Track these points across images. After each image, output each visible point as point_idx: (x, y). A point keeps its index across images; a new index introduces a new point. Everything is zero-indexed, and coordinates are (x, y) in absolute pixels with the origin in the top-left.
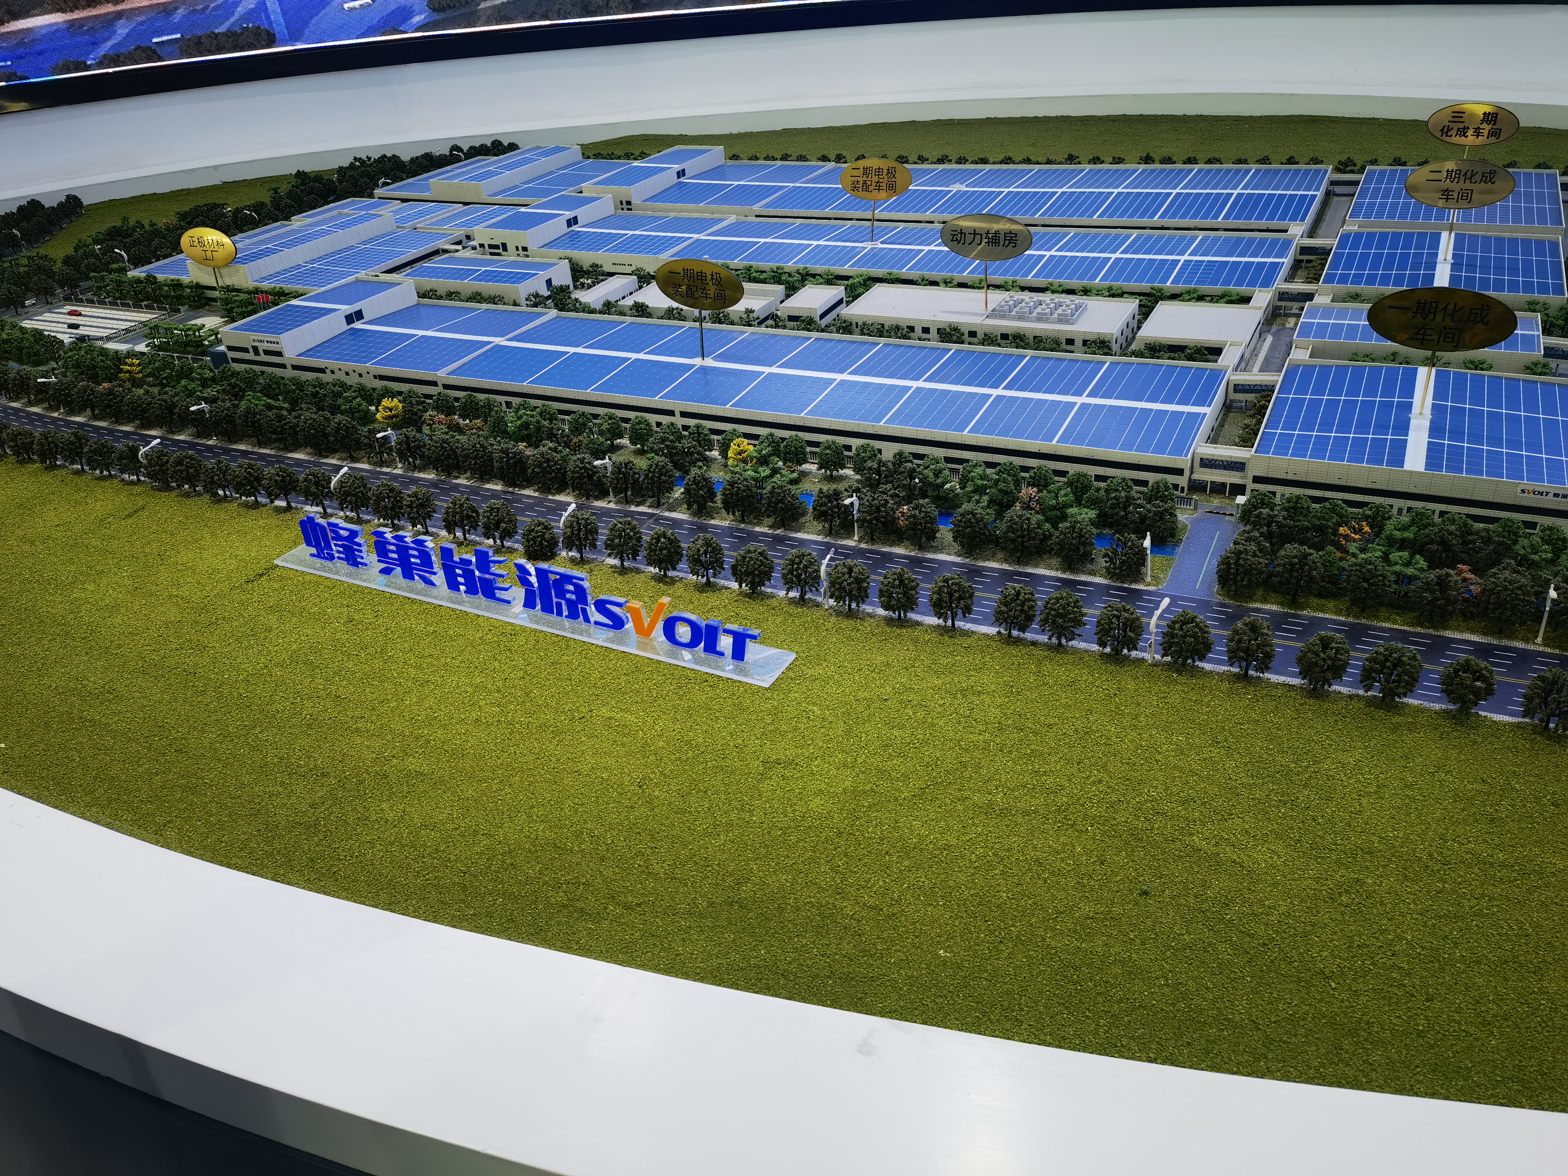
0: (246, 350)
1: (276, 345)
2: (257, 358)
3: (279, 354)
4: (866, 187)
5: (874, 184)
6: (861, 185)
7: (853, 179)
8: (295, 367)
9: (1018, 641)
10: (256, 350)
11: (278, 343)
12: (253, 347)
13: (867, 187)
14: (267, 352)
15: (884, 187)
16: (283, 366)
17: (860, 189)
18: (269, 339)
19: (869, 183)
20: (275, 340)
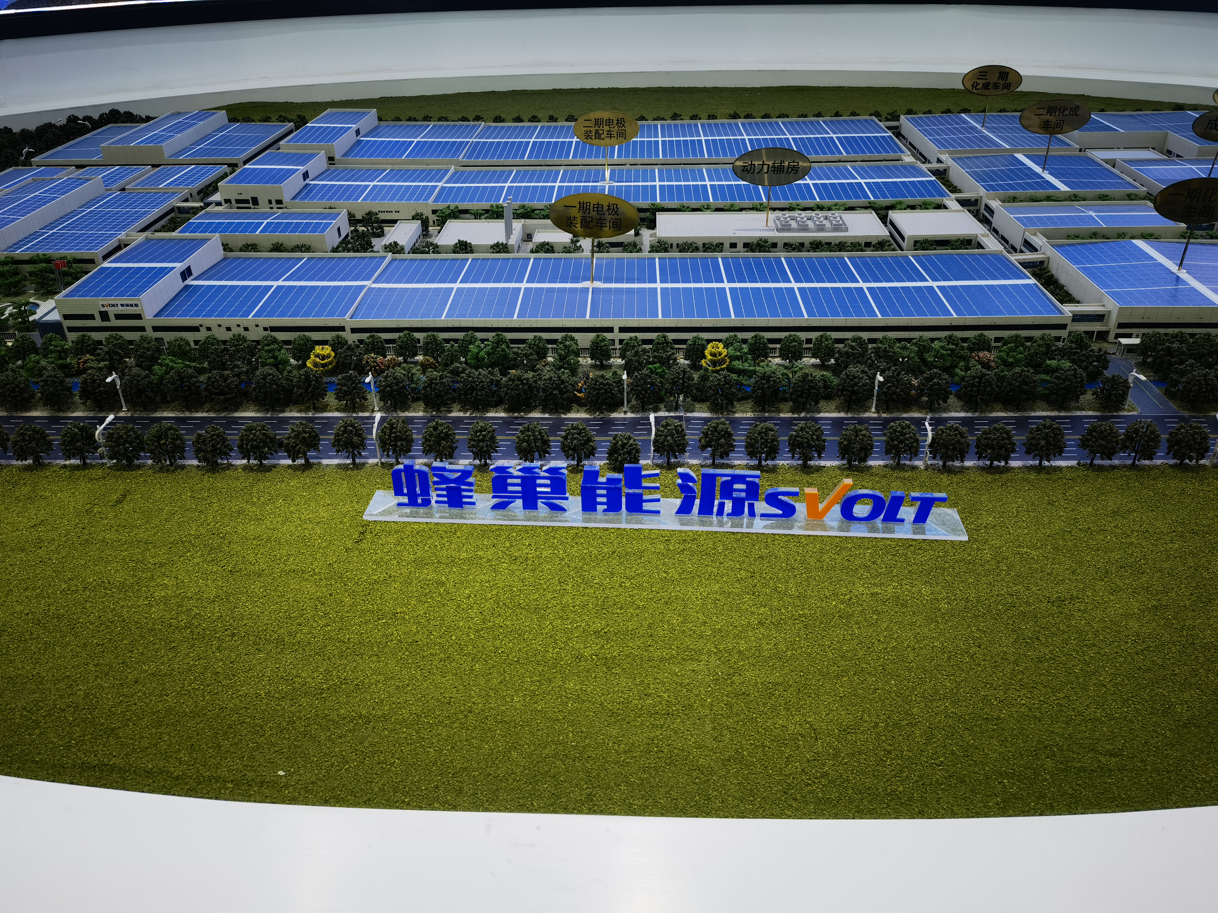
0: (91, 317)
1: (135, 308)
2: (106, 324)
3: (138, 317)
4: (598, 136)
5: (606, 133)
6: (593, 134)
7: (586, 129)
8: (156, 329)
9: (1100, 469)
10: (104, 316)
11: (136, 305)
12: (100, 312)
13: (600, 135)
14: (118, 317)
15: (616, 135)
16: (142, 329)
17: (593, 137)
18: (124, 303)
19: (601, 132)
20: (133, 303)
